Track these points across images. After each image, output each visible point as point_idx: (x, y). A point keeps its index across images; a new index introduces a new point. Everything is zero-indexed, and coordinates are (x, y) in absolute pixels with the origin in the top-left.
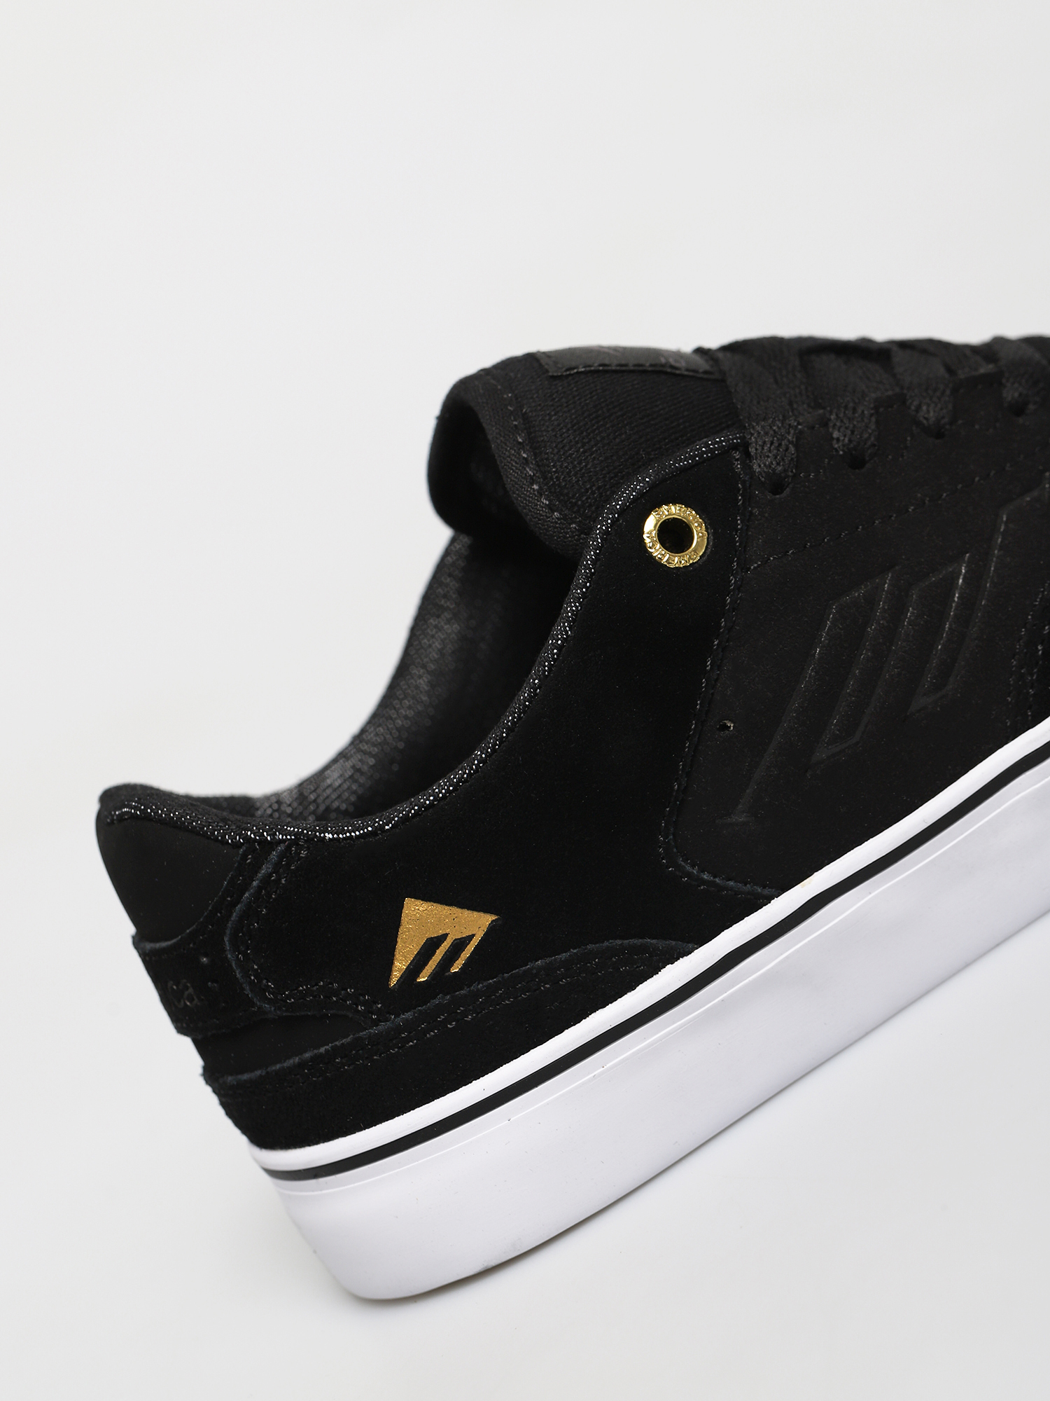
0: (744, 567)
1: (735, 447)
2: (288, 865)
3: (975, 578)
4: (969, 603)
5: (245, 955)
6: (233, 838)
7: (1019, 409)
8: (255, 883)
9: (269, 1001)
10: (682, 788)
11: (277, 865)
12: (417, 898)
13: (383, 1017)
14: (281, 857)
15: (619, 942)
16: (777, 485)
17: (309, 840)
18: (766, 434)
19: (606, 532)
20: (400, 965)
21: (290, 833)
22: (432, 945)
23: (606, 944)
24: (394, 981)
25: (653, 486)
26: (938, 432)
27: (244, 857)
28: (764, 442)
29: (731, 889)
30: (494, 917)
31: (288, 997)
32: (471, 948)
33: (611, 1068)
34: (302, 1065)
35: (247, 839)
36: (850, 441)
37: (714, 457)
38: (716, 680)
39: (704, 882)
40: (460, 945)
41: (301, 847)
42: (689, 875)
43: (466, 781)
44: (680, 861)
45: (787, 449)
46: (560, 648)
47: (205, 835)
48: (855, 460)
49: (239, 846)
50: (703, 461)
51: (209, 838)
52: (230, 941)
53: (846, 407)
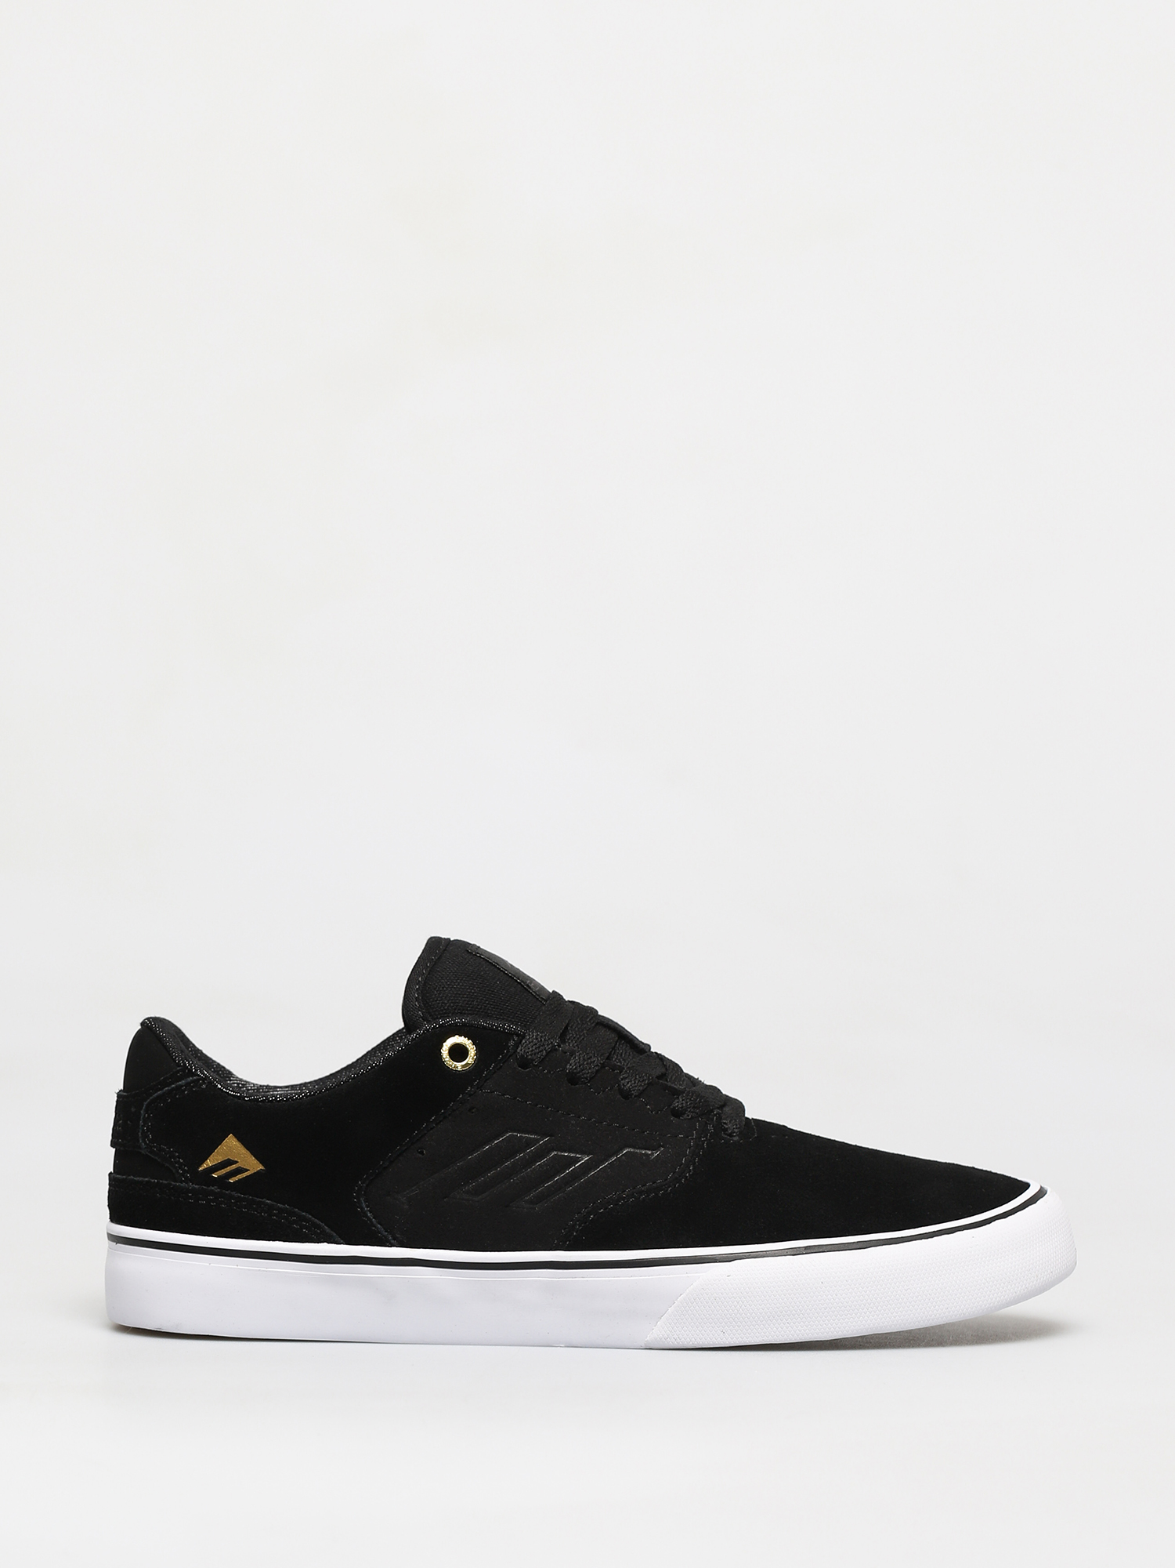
0: (480, 1087)
1: (518, 1035)
2: (193, 1087)
3: (587, 1168)
4: (575, 1176)
5: (149, 1116)
6: (179, 1061)
7: (677, 1114)
8: (173, 1086)
9: (145, 1143)
10: (384, 1166)
11: (188, 1084)
12: (236, 1137)
13: (187, 1180)
14: (192, 1082)
15: (310, 1216)
16: (524, 1063)
17: (211, 1083)
18: (537, 1039)
19: (428, 1030)
20: (209, 1163)
21: (204, 1074)
22: (229, 1162)
23: (304, 1214)
24: (200, 1169)
25: (464, 1024)
26: (626, 1095)
27: (178, 1071)
28: (532, 1042)
29: (378, 1228)
30: (263, 1168)
31: (155, 1147)
32: (240, 1177)
33: (270, 1271)
34: (142, 1182)
35: (185, 1064)
36: (576, 1069)
37: (504, 1032)
38: (432, 1129)
39: (367, 1216)
40: (240, 1171)
41: (204, 1083)
42: (362, 1208)
43: (293, 1100)
44: (362, 1200)
45: (542, 1051)
46: (372, 1067)
47: (168, 1051)
48: (573, 1079)
49: (180, 1066)
50: (496, 1030)
51: (170, 1055)
52: (147, 1105)
53: (587, 1054)
